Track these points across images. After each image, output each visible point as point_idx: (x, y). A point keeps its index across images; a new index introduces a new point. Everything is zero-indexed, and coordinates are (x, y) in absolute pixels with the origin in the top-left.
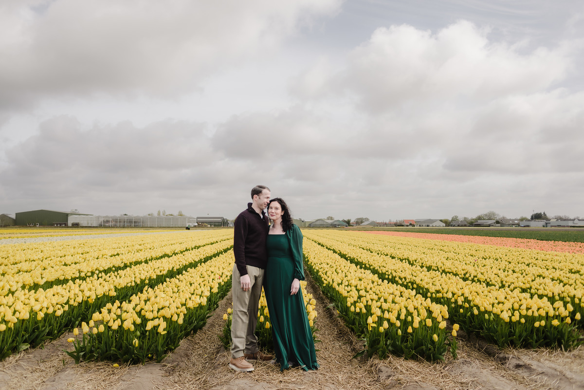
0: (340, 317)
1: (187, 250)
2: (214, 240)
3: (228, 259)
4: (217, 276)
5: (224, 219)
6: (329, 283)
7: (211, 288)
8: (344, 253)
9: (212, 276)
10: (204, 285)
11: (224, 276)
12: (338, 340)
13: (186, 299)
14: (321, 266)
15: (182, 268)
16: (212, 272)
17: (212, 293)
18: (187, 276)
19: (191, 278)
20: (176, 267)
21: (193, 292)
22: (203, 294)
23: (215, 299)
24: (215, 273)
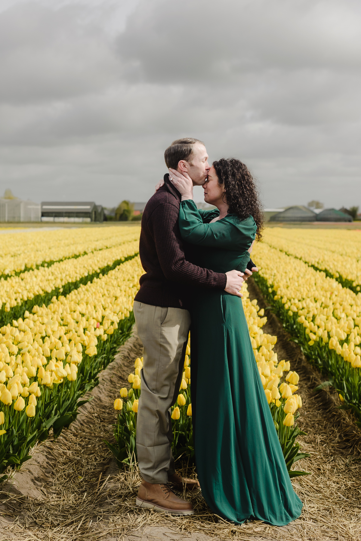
0: (344, 407)
1: (27, 269)
2: (80, 249)
3: (110, 288)
4: (93, 322)
5: (95, 207)
6: (321, 339)
7: (84, 347)
8: (349, 278)
9: (83, 323)
10: (70, 340)
11: (107, 324)
12: (342, 454)
13: (38, 369)
14: (302, 304)
15: (22, 305)
16: (83, 315)
17: (86, 357)
18: (34, 322)
19: (41, 325)
20: (10, 304)
21: (49, 354)
22: (69, 357)
23: (91, 367)
24: (87, 315)
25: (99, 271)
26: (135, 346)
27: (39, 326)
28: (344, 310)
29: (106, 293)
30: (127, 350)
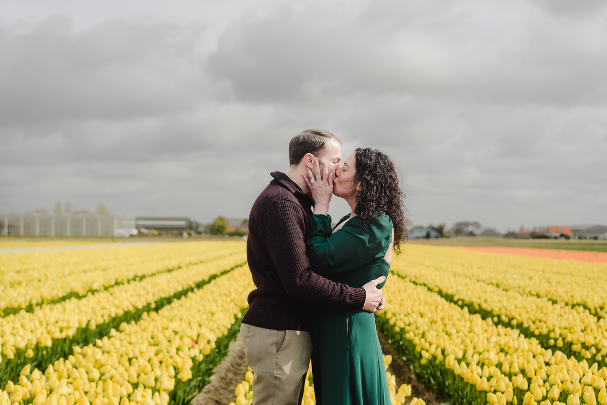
1: (117, 283)
2: (174, 263)
3: (206, 304)
4: (188, 341)
6: (435, 358)
7: (177, 370)
9: (177, 342)
10: (161, 363)
11: (203, 343)
14: (409, 319)
15: (109, 322)
16: (176, 333)
17: (178, 382)
18: (121, 340)
19: (128, 345)
20: (96, 321)
21: (135, 380)
22: (158, 383)
23: (185, 392)
24: (181, 333)
25: (193, 286)
26: (232, 366)
27: (126, 347)
28: (453, 325)
29: (202, 308)
30: (224, 371)
